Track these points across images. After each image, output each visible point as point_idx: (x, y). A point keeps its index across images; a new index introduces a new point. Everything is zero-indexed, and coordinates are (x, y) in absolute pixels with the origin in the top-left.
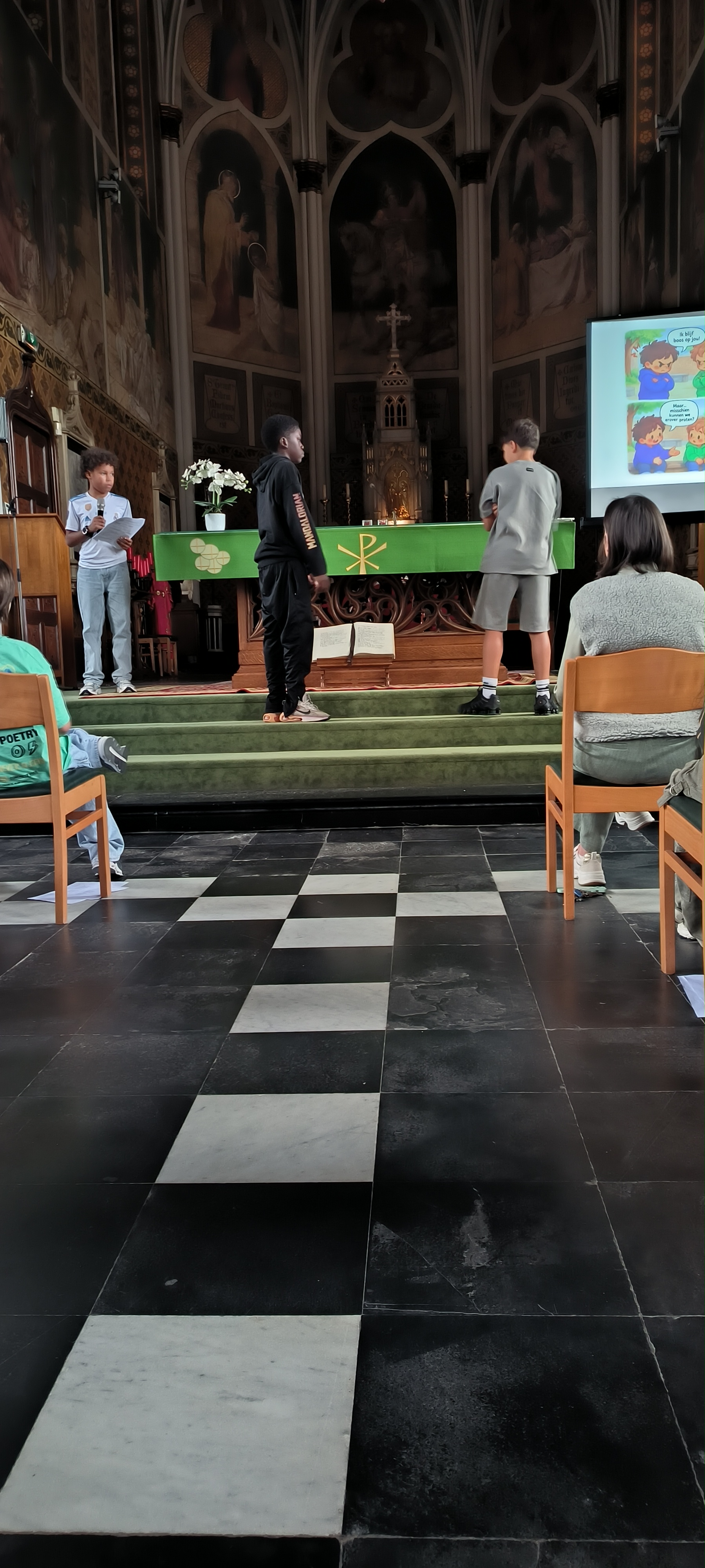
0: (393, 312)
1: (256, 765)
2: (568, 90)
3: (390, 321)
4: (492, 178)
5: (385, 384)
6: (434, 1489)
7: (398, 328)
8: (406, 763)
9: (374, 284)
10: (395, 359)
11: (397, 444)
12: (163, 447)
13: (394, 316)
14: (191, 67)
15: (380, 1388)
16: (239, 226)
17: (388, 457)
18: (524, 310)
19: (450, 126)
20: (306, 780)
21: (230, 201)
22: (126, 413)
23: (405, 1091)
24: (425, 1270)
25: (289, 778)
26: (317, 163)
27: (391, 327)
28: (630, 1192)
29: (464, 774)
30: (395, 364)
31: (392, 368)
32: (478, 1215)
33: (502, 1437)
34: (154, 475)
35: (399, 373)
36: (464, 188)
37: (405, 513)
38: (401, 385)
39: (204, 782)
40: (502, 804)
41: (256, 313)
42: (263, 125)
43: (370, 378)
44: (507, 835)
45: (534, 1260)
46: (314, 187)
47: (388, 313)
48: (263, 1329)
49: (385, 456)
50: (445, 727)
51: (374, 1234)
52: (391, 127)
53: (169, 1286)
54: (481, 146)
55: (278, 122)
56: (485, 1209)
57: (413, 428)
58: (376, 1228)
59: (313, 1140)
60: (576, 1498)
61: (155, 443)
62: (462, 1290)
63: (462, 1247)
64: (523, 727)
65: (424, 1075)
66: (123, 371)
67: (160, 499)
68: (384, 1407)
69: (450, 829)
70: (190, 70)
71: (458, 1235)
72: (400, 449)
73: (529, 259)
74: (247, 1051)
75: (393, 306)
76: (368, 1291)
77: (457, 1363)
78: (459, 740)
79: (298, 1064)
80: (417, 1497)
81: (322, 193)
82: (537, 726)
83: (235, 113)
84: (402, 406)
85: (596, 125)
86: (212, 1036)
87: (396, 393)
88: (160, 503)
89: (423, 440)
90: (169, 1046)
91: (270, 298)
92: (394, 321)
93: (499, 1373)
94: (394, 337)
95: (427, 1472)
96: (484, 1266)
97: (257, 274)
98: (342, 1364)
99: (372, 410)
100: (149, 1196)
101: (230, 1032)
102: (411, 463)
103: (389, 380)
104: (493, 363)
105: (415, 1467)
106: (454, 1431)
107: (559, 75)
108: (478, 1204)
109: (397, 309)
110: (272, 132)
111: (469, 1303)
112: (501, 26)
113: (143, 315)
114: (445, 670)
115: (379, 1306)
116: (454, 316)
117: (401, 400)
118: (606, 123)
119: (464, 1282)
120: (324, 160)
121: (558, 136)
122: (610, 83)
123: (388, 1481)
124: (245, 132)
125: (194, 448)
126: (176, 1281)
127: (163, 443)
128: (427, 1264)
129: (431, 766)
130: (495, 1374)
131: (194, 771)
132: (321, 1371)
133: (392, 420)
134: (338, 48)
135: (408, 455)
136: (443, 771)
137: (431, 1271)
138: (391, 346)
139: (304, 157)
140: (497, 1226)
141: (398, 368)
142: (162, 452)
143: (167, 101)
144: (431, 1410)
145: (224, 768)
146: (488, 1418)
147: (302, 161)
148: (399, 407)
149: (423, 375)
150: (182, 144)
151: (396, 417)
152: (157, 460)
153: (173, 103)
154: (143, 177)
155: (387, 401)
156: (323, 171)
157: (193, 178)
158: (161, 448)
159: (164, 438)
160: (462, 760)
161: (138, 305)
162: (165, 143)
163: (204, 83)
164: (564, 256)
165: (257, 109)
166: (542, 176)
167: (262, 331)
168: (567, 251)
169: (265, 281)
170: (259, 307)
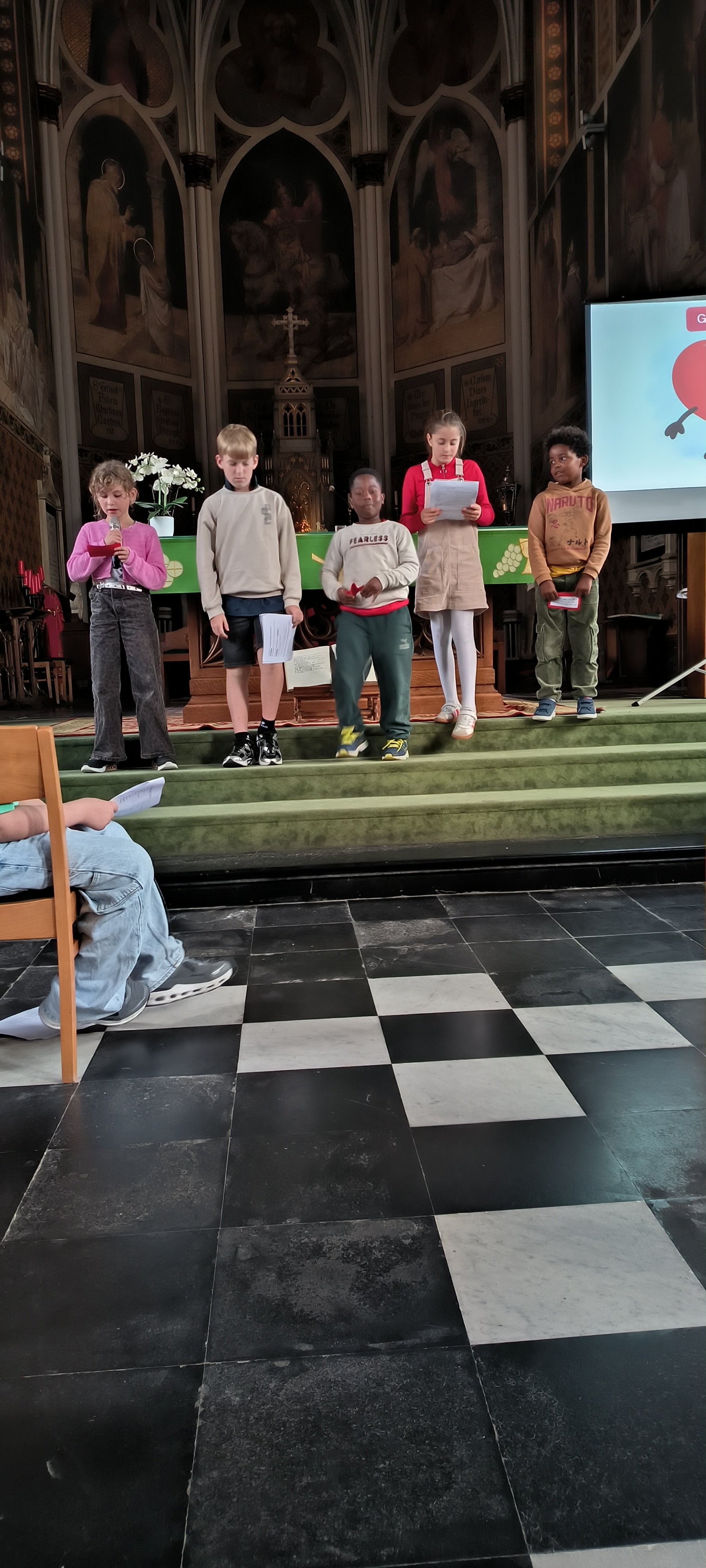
0: (290, 316)
2: (469, 92)
3: (287, 326)
4: (390, 181)
5: (284, 391)
7: (295, 333)
8: (428, 814)
9: (268, 286)
10: (292, 365)
11: (297, 454)
12: (48, 452)
13: (291, 321)
14: (69, 47)
16: (123, 219)
17: (288, 468)
18: (427, 318)
19: (345, 125)
21: (114, 192)
22: (10, 413)
26: (206, 157)
27: (288, 331)
29: (498, 827)
30: (293, 371)
31: (290, 375)
34: (39, 483)
35: (297, 380)
36: (361, 190)
37: (308, 527)
38: (300, 393)
40: (557, 865)
41: (143, 314)
42: (149, 114)
43: (267, 385)
46: (203, 182)
47: (285, 317)
49: (285, 467)
50: (463, 769)
52: (284, 123)
54: (378, 147)
55: (162, 112)
57: (314, 438)
61: (39, 448)
64: (554, 767)
66: (7, 367)
67: (47, 510)
69: (497, 898)
70: (69, 49)
72: (301, 460)
73: (431, 266)
75: (290, 310)
78: (481, 784)
81: (211, 190)
83: (118, 98)
84: (301, 415)
85: (500, 128)
87: (294, 400)
88: (47, 514)
89: (324, 450)
91: (158, 297)
92: (291, 326)
94: (292, 343)
97: (144, 272)
99: (271, 418)
101: (472, 1343)
102: (313, 474)
103: (287, 387)
104: (395, 372)
107: (459, 76)
109: (294, 313)
110: (157, 122)
112: (397, 23)
113: (26, 309)
114: (432, 698)
116: (356, 322)
117: (301, 408)
118: (511, 126)
120: (213, 154)
121: (460, 138)
122: (515, 85)
124: (128, 120)
125: (79, 455)
127: (48, 449)
129: (459, 817)
133: (292, 429)
134: (226, 38)
135: (310, 467)
136: (473, 824)
138: (288, 352)
139: (192, 150)
141: (296, 374)
142: (47, 458)
143: (45, 80)
147: (190, 154)
148: (298, 415)
149: (322, 383)
150: (61, 128)
151: (295, 426)
152: (42, 466)
153: (52, 83)
154: (21, 160)
155: (286, 409)
156: (212, 166)
157: (74, 165)
158: (46, 454)
159: (49, 444)
160: (496, 810)
161: (21, 298)
162: (44, 125)
163: (84, 64)
164: (468, 263)
165: (142, 96)
166: (444, 180)
167: (151, 332)
168: (471, 257)
169: (153, 279)
170: (147, 307)
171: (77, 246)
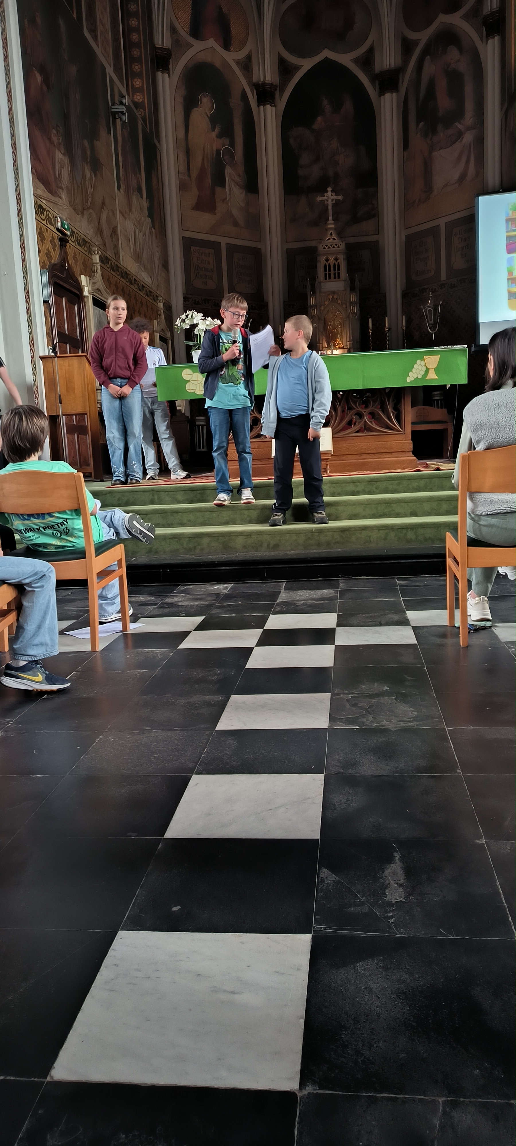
0: (330, 193)
1: (232, 535)
2: (460, 18)
3: (327, 201)
4: (403, 87)
5: (324, 248)
6: (365, 1060)
7: (333, 205)
8: (341, 531)
9: (315, 172)
10: (331, 229)
11: (333, 293)
12: (161, 301)
13: (330, 197)
14: (177, 17)
15: (326, 987)
16: (214, 134)
17: (327, 303)
18: (428, 188)
19: (371, 50)
20: (268, 545)
21: (207, 115)
22: (134, 277)
23: (343, 773)
24: (358, 903)
25: (256, 544)
26: (272, 84)
27: (328, 204)
28: (509, 848)
29: (385, 539)
30: (331, 233)
31: (329, 236)
32: (396, 863)
33: (414, 1024)
34: (155, 322)
35: (334, 239)
36: (382, 98)
37: (340, 344)
38: (336, 248)
39: (195, 548)
40: (414, 561)
41: (228, 199)
42: (231, 58)
43: (313, 244)
44: (417, 584)
45: (438, 897)
46: (269, 102)
47: (326, 195)
48: (241, 943)
49: (324, 302)
50: (371, 504)
51: (321, 876)
52: (327, 54)
53: (174, 911)
54: (395, 64)
55: (241, 55)
56: (402, 859)
57: (345, 281)
58: (322, 872)
59: (276, 808)
60: (469, 1070)
61: (156, 299)
62: (385, 918)
63: (385, 887)
64: (429, 503)
65: (357, 761)
66: (132, 246)
67: (160, 340)
68: (328, 1001)
69: (375, 580)
70: (177, 18)
71: (382, 878)
72: (335, 296)
73: (432, 149)
74: (228, 743)
75: (329, 189)
76: (317, 917)
77: (381, 970)
78: (382, 514)
79: (265, 753)
80: (353, 1065)
81: (275, 107)
82: (440, 502)
83: (210, 49)
84: (336, 264)
85: (482, 42)
86: (203, 732)
87: (332, 254)
88: (160, 343)
89: (352, 289)
90: (172, 739)
91: (238, 187)
92: (330, 200)
93: (412, 978)
94: (330, 212)
95: (359, 1048)
96: (401, 901)
97: (228, 170)
98: (298, 969)
99: (315, 268)
100: (159, 847)
101: (216, 729)
102: (344, 306)
103: (326, 244)
104: (405, 229)
105: (351, 1044)
106: (379, 1019)
107: (453, 7)
108: (396, 855)
109: (332, 191)
110: (238, 62)
111: (390, 928)
113: (145, 204)
114: (371, 461)
115: (325, 928)
116: (376, 194)
117: (336, 259)
118: (490, 42)
119: (386, 912)
120: (277, 81)
121: (453, 54)
122: (493, 11)
123: (332, 1053)
124: (218, 64)
125: (184, 301)
126: (180, 907)
127: (161, 298)
128: (359, 899)
129: (361, 533)
130: (408, 979)
131: (187, 539)
132: (283, 974)
133: (330, 274)
135: (342, 300)
136: (370, 537)
137: (362, 904)
138: (328, 219)
139: (262, 80)
140: (409, 871)
141: (333, 235)
142: (161, 305)
143: (160, 44)
144: (362, 1003)
145: (209, 537)
146: (404, 1010)
147: (260, 83)
148: (335, 264)
149: (352, 240)
150: (171, 76)
151: (332, 272)
152: (157, 311)
153: (165, 45)
154: (143, 102)
155: (326, 261)
156: (276, 90)
157: (180, 100)
158: (160, 302)
159: (162, 295)
160: (384, 528)
161: (142, 197)
162: (159, 75)
163: (187, 29)
164: (458, 146)
165: (227, 45)
166: (442, 86)
167: (233, 212)
168: (460, 142)
169: (234, 174)
170: (230, 194)
171: (182, 156)
